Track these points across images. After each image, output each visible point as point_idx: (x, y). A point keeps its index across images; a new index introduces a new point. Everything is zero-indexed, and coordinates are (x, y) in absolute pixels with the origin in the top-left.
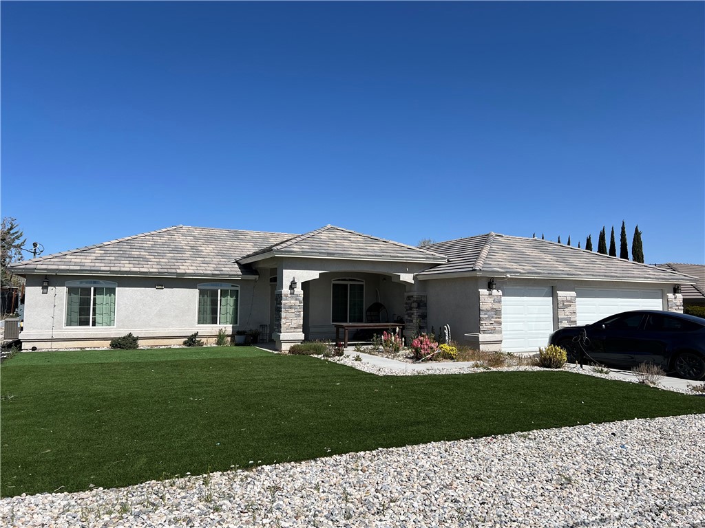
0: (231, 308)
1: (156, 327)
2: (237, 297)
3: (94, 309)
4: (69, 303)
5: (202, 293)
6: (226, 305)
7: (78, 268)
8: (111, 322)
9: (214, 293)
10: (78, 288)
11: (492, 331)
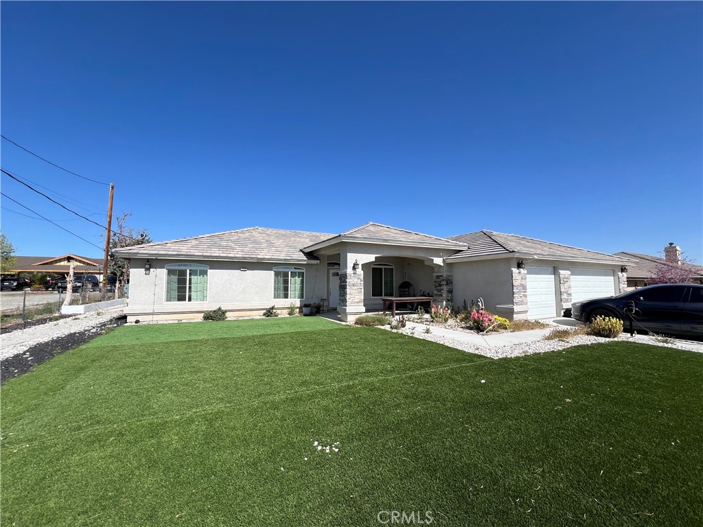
0: (298, 286)
1: (241, 302)
2: (303, 277)
3: (190, 288)
4: (169, 283)
5: (277, 274)
6: (295, 284)
7: (176, 253)
8: (204, 298)
9: (286, 275)
10: (176, 270)
11: (522, 303)
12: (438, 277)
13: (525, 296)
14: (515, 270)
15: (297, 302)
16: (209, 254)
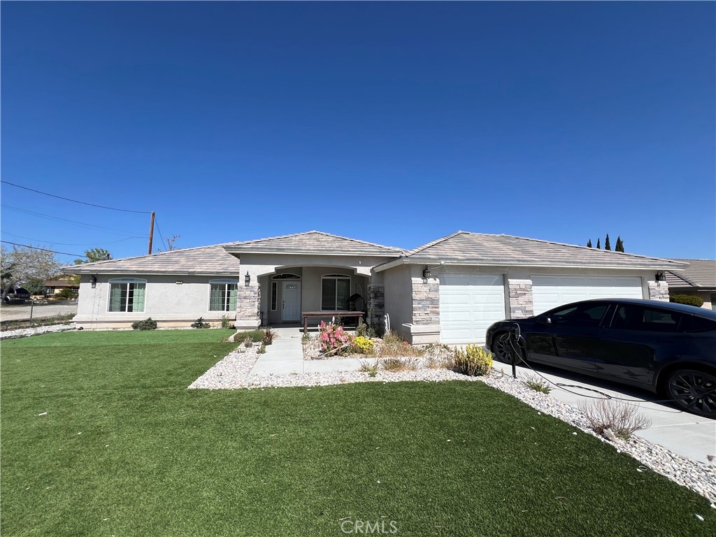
1: (176, 313)
3: (130, 300)
5: (213, 287)
8: (142, 309)
9: (223, 287)
10: (118, 284)
11: (428, 322)
13: (436, 313)
14: (417, 281)
16: (149, 269)
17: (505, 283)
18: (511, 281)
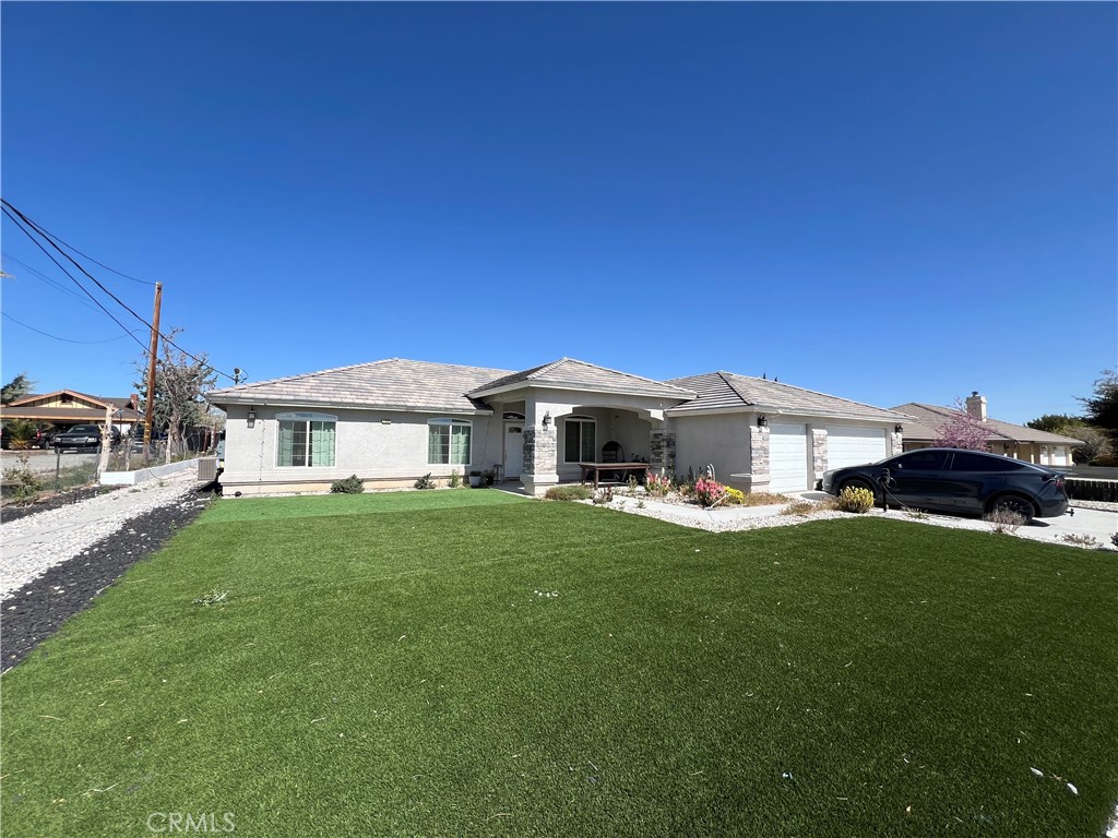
0: (462, 447)
1: (382, 467)
2: (469, 434)
3: (311, 447)
4: (281, 439)
5: (433, 429)
6: (457, 442)
7: (292, 398)
8: (330, 462)
9: (445, 430)
10: (291, 422)
11: (762, 472)
12: (656, 436)
13: (767, 462)
14: (754, 429)
15: (461, 470)
16: (338, 400)
17: (808, 431)
18: (815, 431)
